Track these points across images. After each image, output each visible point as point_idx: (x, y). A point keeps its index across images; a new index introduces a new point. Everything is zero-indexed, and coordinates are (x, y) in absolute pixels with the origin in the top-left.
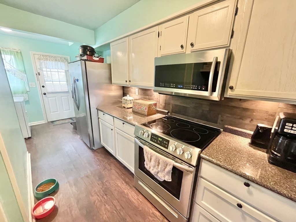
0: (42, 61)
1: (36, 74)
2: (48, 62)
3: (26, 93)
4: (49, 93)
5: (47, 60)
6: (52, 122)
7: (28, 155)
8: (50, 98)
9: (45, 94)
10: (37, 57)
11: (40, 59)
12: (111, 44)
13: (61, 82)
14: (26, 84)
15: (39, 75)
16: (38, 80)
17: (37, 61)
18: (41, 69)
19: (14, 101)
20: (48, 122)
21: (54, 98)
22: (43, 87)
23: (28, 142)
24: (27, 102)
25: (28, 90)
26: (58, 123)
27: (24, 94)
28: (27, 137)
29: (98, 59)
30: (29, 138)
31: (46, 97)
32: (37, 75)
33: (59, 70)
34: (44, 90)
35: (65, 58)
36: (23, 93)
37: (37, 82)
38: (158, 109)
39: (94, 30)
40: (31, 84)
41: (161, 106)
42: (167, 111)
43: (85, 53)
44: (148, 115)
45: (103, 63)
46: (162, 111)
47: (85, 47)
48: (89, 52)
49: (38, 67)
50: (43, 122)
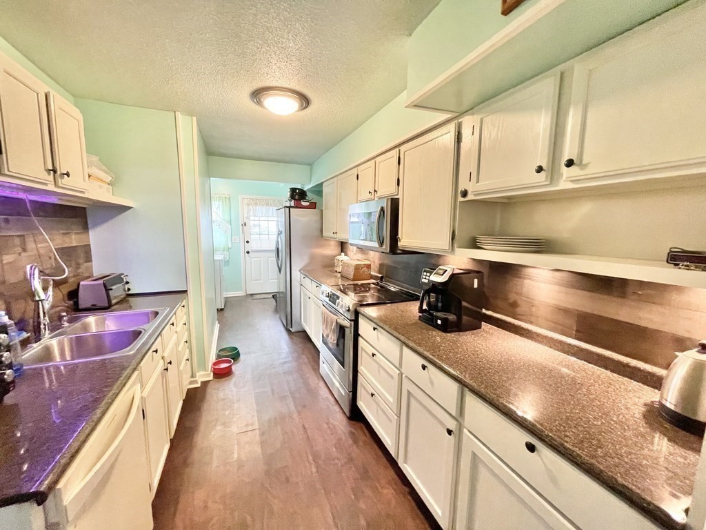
0: (250, 207)
1: (242, 224)
2: (257, 207)
3: (227, 251)
4: (253, 251)
5: (256, 204)
6: (252, 295)
7: (217, 326)
8: (253, 259)
9: (248, 252)
10: (246, 202)
11: (248, 205)
12: (324, 185)
13: (261, 236)
14: (230, 238)
15: (245, 225)
16: (243, 233)
17: (245, 207)
18: (248, 218)
19: (215, 258)
20: (247, 295)
21: (259, 259)
22: (248, 242)
23: (220, 313)
24: (227, 263)
26: (258, 296)
28: (220, 308)
29: (308, 204)
30: (222, 310)
31: (249, 257)
32: (242, 226)
33: (270, 219)
34: (248, 247)
35: (278, 201)
36: (224, 250)
37: (242, 236)
38: (373, 273)
39: (311, 165)
40: (235, 239)
41: (377, 269)
42: (380, 275)
43: (292, 197)
44: (353, 280)
45: (315, 208)
46: (377, 276)
47: (293, 190)
48: (298, 195)
49: (246, 215)
50: (241, 293)
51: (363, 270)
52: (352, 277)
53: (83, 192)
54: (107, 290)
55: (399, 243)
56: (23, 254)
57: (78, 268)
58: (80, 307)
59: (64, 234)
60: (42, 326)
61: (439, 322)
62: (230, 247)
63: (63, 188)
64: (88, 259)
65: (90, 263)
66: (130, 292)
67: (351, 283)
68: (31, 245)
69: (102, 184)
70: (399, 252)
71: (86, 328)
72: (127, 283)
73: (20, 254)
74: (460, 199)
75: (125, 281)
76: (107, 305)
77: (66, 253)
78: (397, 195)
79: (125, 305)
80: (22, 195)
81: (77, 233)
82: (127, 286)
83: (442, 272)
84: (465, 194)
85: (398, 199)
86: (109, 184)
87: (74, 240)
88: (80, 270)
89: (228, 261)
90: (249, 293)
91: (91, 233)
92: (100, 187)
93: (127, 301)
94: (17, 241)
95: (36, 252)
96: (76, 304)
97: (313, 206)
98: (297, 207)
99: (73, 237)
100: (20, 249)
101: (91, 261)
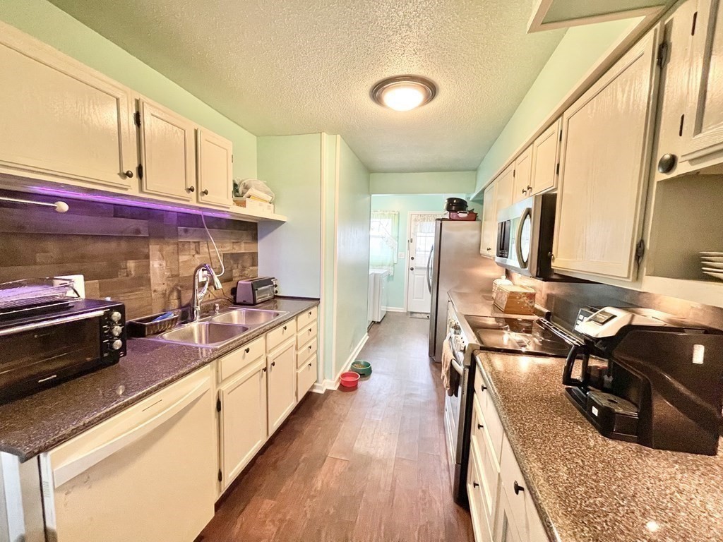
1: (409, 240)
2: (425, 223)
3: (392, 267)
4: (417, 268)
5: (424, 220)
6: (412, 313)
7: (366, 337)
8: (416, 276)
10: (414, 217)
11: (416, 220)
12: (486, 191)
14: (396, 254)
15: (412, 242)
16: (409, 249)
17: (413, 223)
18: (415, 234)
19: (370, 272)
20: (407, 312)
22: (412, 258)
24: (390, 278)
26: (418, 315)
28: (376, 320)
29: (466, 215)
30: (377, 322)
31: (413, 273)
32: (409, 242)
34: (412, 264)
36: (389, 265)
37: (407, 251)
38: (537, 306)
39: (476, 170)
40: (401, 255)
41: (543, 301)
42: (547, 311)
43: (449, 209)
44: (505, 312)
45: (475, 220)
46: (541, 312)
47: (451, 200)
48: (456, 206)
49: (412, 231)
50: (401, 310)
51: (522, 300)
52: (503, 307)
53: (228, 208)
54: (254, 291)
55: (553, 264)
56: (197, 256)
57: (244, 270)
58: (238, 301)
59: (233, 242)
60: (195, 312)
61: (595, 411)
62: (395, 262)
63: (202, 203)
64: (255, 263)
65: (255, 268)
66: (278, 294)
67: (502, 315)
68: (204, 249)
69: (263, 203)
70: (554, 277)
71: (231, 318)
72: (276, 286)
73: (193, 256)
74: (660, 176)
75: (274, 284)
76: (252, 303)
77: (236, 257)
78: (556, 189)
79: (271, 305)
80: (199, 212)
81: (245, 243)
82: (275, 289)
83: (604, 318)
84: (670, 164)
85: (555, 196)
86: (270, 203)
87: (242, 248)
88: (246, 272)
89: (393, 276)
90: (410, 310)
91: (260, 243)
92: (261, 205)
93: (276, 302)
94: (193, 246)
95: (207, 256)
96: (235, 298)
97: (473, 217)
98: (451, 219)
99: (243, 245)
100: (193, 252)
101: (257, 265)
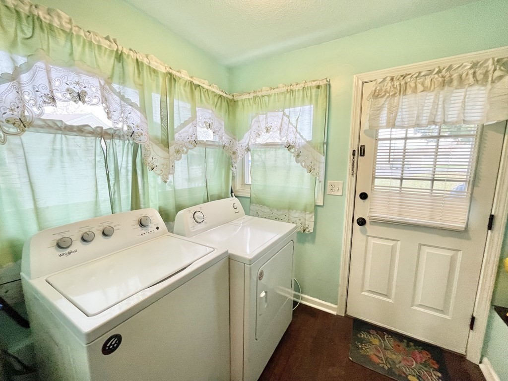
0: (383, 100)
1: (354, 151)
2: (406, 98)
3: (311, 213)
9: (362, 222)
15: (362, 154)
16: (354, 172)
18: (373, 132)
21: (391, 243)
22: (364, 196)
25: (320, 202)
27: (307, 212)
31: (364, 232)
32: (354, 154)
34: (364, 210)
36: (305, 210)
37: (350, 178)
40: (333, 186)
